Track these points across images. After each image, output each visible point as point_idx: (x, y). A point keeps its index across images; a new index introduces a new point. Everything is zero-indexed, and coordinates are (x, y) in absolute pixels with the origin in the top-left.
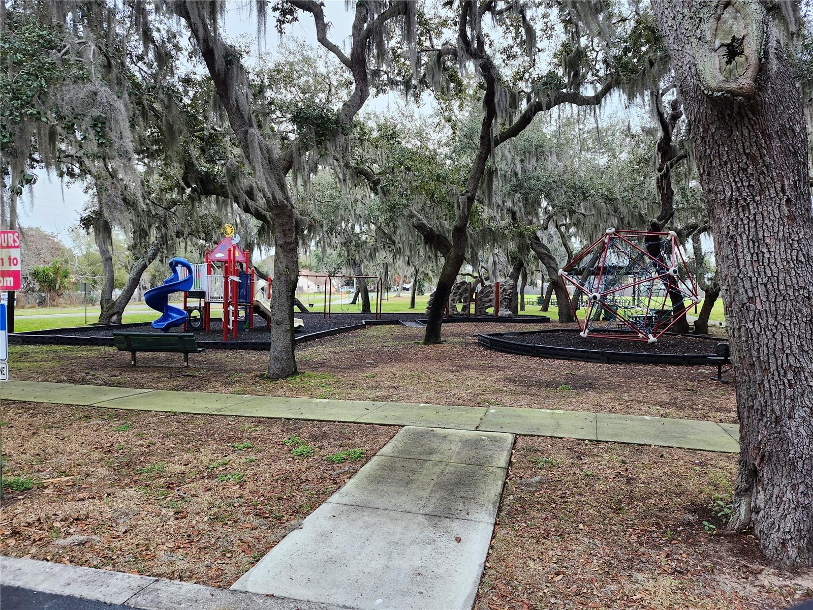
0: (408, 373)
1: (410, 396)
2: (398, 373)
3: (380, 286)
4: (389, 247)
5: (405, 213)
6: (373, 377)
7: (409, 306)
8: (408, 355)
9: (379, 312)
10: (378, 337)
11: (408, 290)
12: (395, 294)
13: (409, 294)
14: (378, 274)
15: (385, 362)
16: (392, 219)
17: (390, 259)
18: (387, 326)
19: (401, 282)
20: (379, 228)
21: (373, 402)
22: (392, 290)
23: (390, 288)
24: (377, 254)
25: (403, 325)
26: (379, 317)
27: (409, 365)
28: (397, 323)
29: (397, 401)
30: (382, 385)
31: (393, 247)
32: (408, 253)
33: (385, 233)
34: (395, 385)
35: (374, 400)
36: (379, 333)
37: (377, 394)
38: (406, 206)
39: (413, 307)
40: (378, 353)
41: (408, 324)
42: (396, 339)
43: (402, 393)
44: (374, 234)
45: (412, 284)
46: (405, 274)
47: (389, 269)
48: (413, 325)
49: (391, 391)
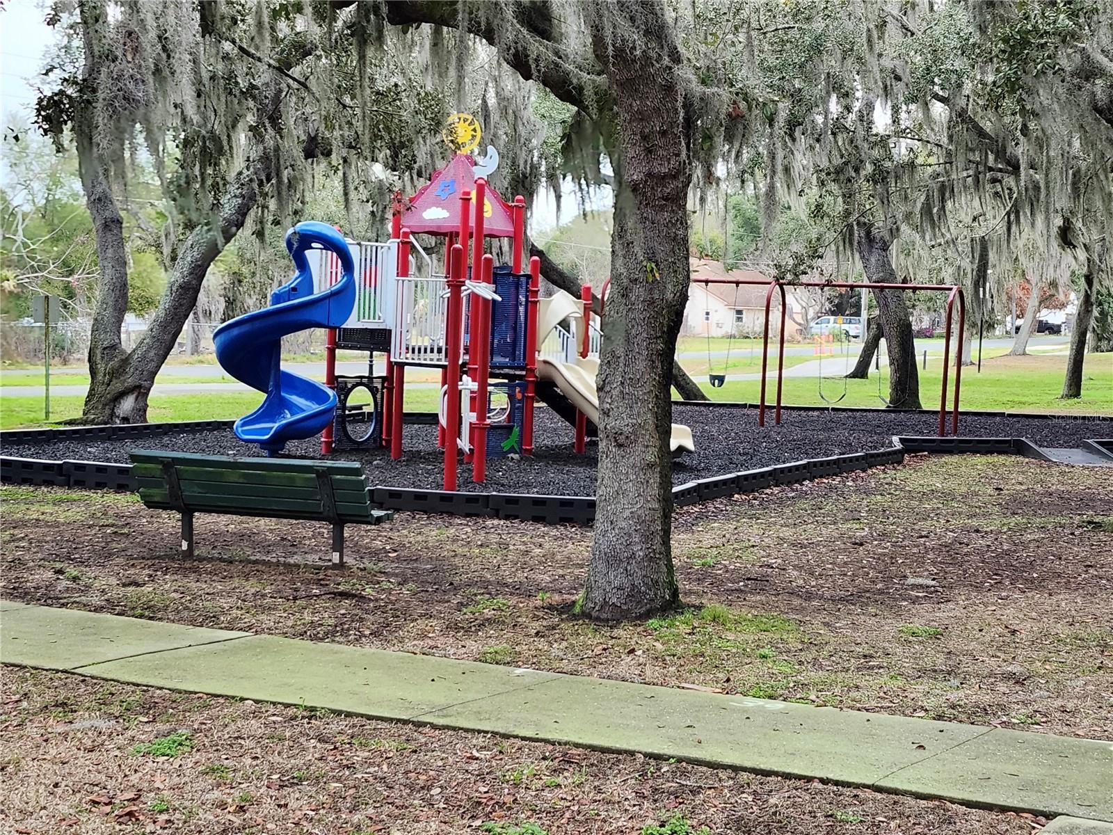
0: (1062, 630)
1: (1073, 713)
2: (1027, 630)
3: (956, 316)
4: (994, 181)
5: (1064, 62)
6: (936, 636)
7: (1062, 389)
8: (1059, 566)
9: (950, 407)
10: (948, 496)
11: (1054, 330)
12: (1007, 346)
13: (1061, 347)
14: (948, 275)
15: (978, 588)
16: (1012, 85)
17: (994, 221)
18: (980, 460)
19: (1033, 302)
20: (962, 115)
21: (940, 724)
22: (998, 331)
23: (991, 326)
24: (949, 205)
25: (1038, 456)
26: (949, 426)
27: (1065, 601)
28: (1018, 448)
29: (1023, 725)
30: (967, 665)
31: (1010, 181)
32: (1062, 200)
33: (981, 133)
34: (1015, 668)
35: (940, 717)
36: (951, 484)
37: (953, 696)
38: (1067, 38)
39: (1077, 394)
40: (951, 553)
41: (1054, 454)
42: (1015, 505)
43: (1041, 698)
44: (945, 140)
45: (1073, 309)
46: (1050, 274)
47: (992, 256)
48: (1076, 457)
49: (1002, 687)
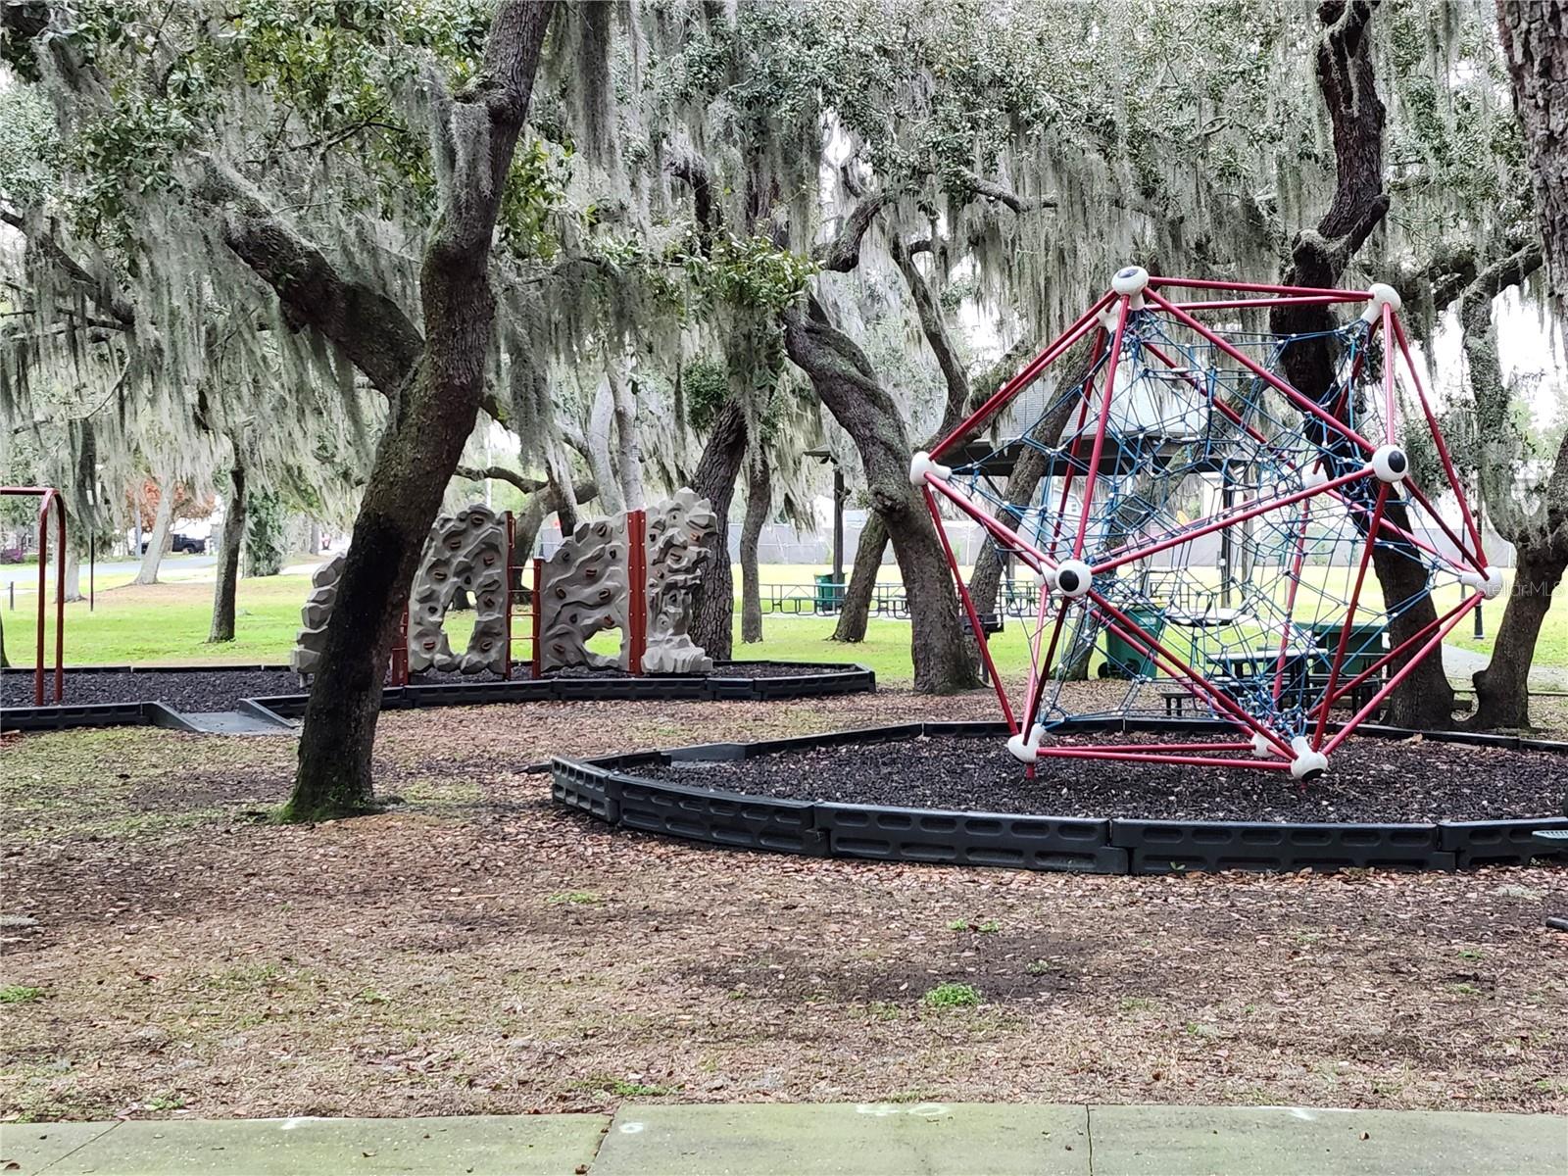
0: (216, 969)
1: (231, 1085)
2: (165, 974)
3: (53, 531)
4: (97, 339)
5: (181, 177)
6: (35, 998)
7: (209, 628)
8: (209, 879)
9: (50, 662)
10: (52, 792)
11: (195, 547)
12: (130, 572)
13: (206, 571)
14: (40, 470)
15: (96, 921)
16: (111, 205)
17: (100, 396)
18: (95, 736)
19: (164, 508)
20: (46, 246)
21: (42, 1128)
22: (118, 550)
23: (106, 544)
24: (33, 373)
25: (179, 725)
26: (50, 690)
27: (217, 927)
28: (151, 716)
29: (163, 1113)
30: (82, 1036)
31: (119, 340)
32: (195, 369)
33: (74, 271)
34: (150, 1032)
35: (41, 1118)
36: (56, 773)
37: (61, 1084)
38: (184, 143)
39: (229, 635)
40: (55, 874)
41: (200, 721)
42: (149, 797)
43: (186, 1069)
44: (19, 274)
45: (219, 517)
46: (186, 469)
47: (101, 445)
48: (231, 723)
49: (131, 1062)
